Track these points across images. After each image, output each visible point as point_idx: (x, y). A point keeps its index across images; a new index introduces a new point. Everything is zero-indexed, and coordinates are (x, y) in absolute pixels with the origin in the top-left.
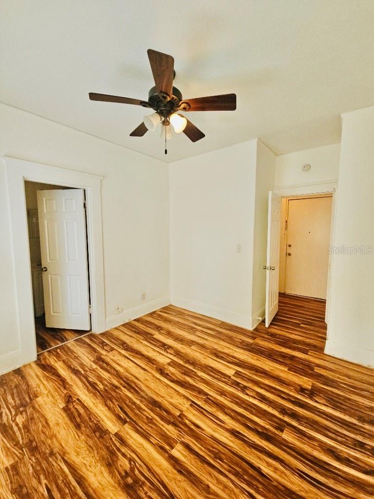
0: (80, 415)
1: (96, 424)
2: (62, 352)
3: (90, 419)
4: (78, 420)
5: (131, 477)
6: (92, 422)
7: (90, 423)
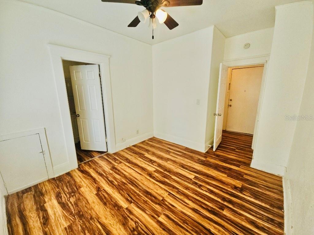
0: (105, 198)
1: (115, 203)
2: (92, 163)
3: (111, 200)
4: (105, 200)
5: (137, 231)
6: (113, 201)
7: (112, 202)
